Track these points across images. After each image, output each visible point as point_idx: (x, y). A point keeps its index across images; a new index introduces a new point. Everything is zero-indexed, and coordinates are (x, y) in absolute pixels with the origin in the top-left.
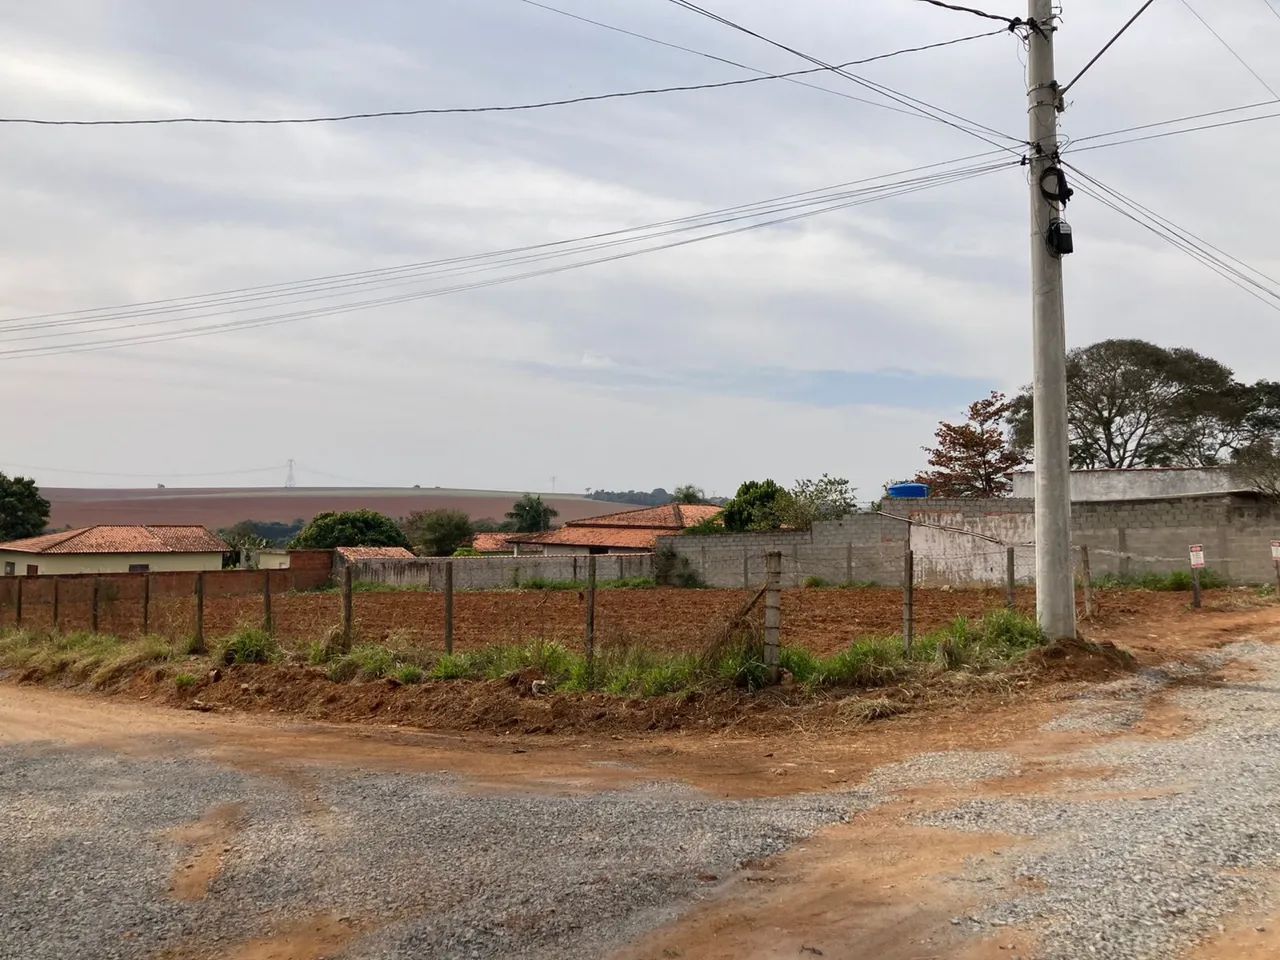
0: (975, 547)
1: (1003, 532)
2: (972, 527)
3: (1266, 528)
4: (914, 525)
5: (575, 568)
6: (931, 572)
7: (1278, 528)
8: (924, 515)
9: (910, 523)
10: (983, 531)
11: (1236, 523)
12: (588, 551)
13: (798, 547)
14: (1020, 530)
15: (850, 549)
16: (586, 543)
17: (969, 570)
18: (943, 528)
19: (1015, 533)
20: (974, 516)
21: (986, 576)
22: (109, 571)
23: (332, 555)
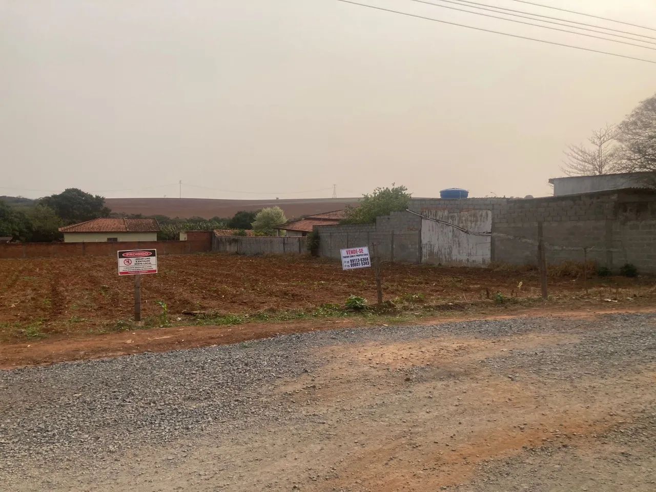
0: (454, 236)
1: (469, 224)
2: (453, 220)
3: (643, 222)
4: (424, 219)
5: (284, 244)
6: (431, 254)
7: (654, 222)
8: (428, 211)
9: (422, 218)
10: (459, 223)
11: (620, 217)
12: (301, 234)
13: (370, 233)
14: (479, 223)
15: (393, 235)
16: (300, 229)
17: (450, 254)
18: (437, 221)
19: (476, 224)
20: (454, 213)
21: (460, 257)
22: (97, 241)
23: (212, 234)
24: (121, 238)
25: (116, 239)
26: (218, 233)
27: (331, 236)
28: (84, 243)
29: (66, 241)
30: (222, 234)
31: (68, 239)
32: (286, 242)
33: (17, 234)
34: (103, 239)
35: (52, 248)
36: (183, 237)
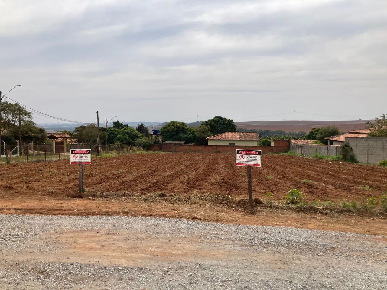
22: (224, 145)
23: (289, 142)
24: (237, 144)
25: (234, 144)
26: (293, 142)
27: (356, 145)
28: (216, 146)
29: (209, 144)
30: (296, 143)
31: (210, 143)
32: (328, 149)
33: (189, 140)
34: (227, 144)
35: (201, 148)
36: (272, 144)
